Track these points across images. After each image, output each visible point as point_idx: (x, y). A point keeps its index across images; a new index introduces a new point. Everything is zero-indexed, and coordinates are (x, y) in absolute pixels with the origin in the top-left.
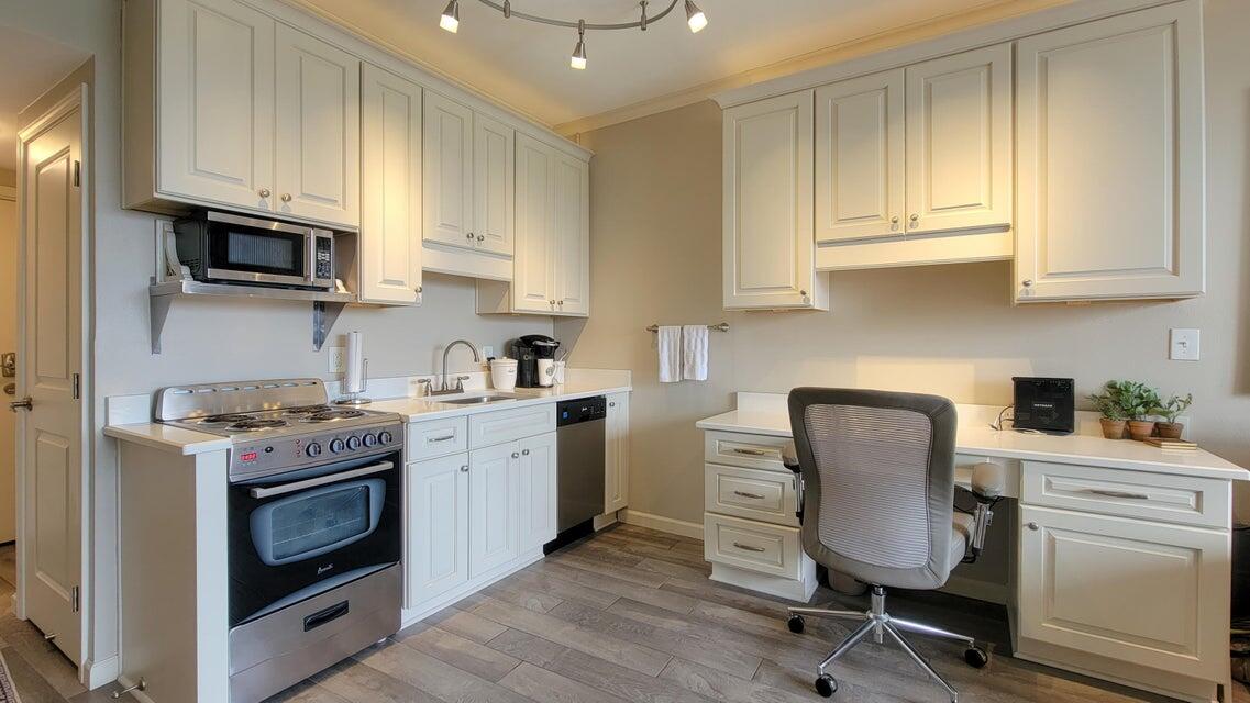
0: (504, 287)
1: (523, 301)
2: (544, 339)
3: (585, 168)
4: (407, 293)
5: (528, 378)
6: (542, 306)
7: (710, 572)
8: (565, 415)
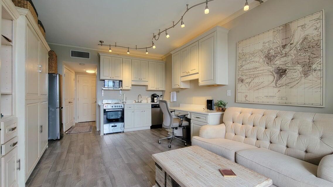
0: (146, 86)
1: (150, 88)
2: (155, 94)
3: (164, 64)
4: (129, 88)
5: (153, 101)
6: (154, 89)
7: (168, 133)
8: (153, 106)
